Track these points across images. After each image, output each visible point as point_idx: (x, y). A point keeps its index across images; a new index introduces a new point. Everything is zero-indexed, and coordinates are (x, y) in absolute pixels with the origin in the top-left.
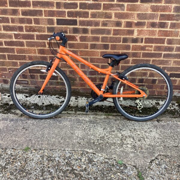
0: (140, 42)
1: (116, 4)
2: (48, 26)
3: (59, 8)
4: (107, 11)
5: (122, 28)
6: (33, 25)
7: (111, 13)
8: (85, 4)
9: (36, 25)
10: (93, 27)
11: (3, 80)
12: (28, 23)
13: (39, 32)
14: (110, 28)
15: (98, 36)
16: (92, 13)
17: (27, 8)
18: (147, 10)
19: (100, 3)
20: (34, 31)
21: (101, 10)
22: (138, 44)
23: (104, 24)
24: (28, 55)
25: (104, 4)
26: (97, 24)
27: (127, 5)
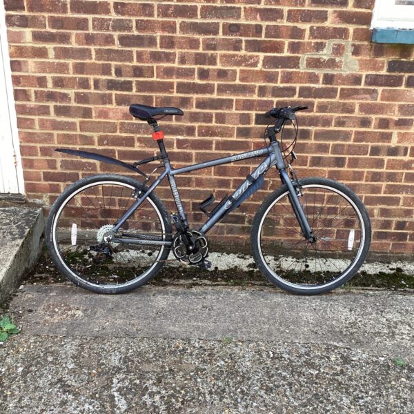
0: (403, 153)
1: (363, 89)
2: (240, 126)
3: (264, 96)
4: (347, 101)
5: (371, 129)
6: (214, 124)
7: (353, 103)
8: (309, 89)
9: (219, 125)
10: (319, 128)
11: (143, 223)
12: (205, 121)
13: (222, 136)
14: (349, 129)
15: (327, 142)
16: (319, 103)
17: (208, 96)
19: (335, 87)
20: (214, 134)
21: (337, 100)
22: (398, 158)
23: (340, 123)
24: (196, 176)
25: (342, 89)
26: (327, 122)
27: (383, 91)
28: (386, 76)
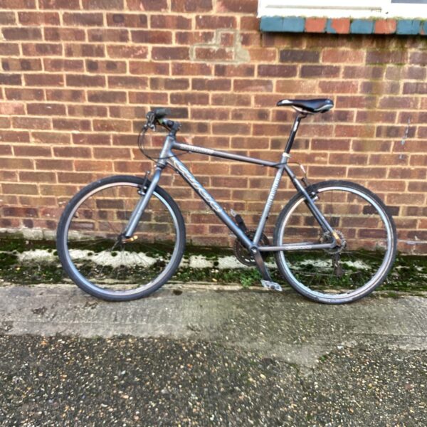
0: (304, 147)
1: (256, 81)
2: (137, 120)
3: (156, 88)
4: (242, 93)
5: (269, 122)
6: (108, 118)
7: (248, 95)
8: (201, 81)
9: (114, 119)
10: (217, 121)
11: (48, 221)
12: (99, 115)
13: (118, 130)
14: (247, 122)
15: (226, 136)
16: (214, 96)
17: (99, 89)
18: (313, 89)
19: (228, 78)
20: (110, 128)
21: (231, 92)
22: (300, 151)
23: (237, 116)
24: (96, 172)
25: (235, 81)
26: (224, 115)
27: (278, 82)
28: (279, 66)
